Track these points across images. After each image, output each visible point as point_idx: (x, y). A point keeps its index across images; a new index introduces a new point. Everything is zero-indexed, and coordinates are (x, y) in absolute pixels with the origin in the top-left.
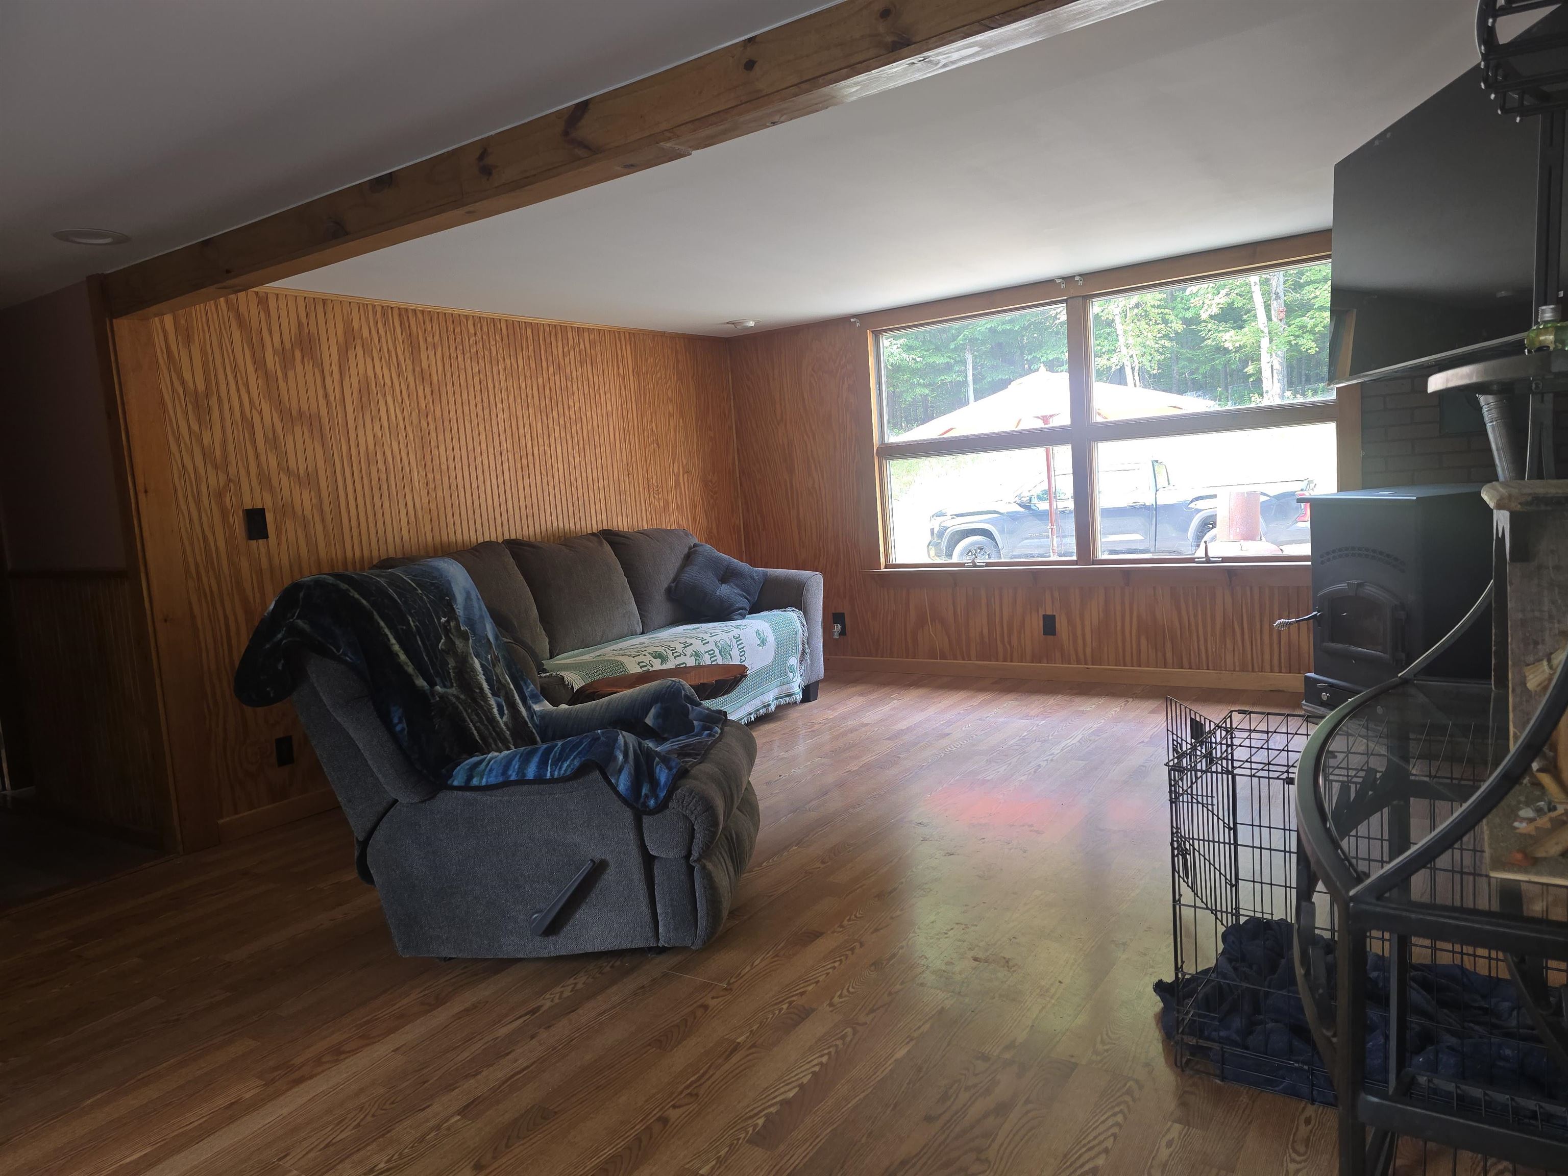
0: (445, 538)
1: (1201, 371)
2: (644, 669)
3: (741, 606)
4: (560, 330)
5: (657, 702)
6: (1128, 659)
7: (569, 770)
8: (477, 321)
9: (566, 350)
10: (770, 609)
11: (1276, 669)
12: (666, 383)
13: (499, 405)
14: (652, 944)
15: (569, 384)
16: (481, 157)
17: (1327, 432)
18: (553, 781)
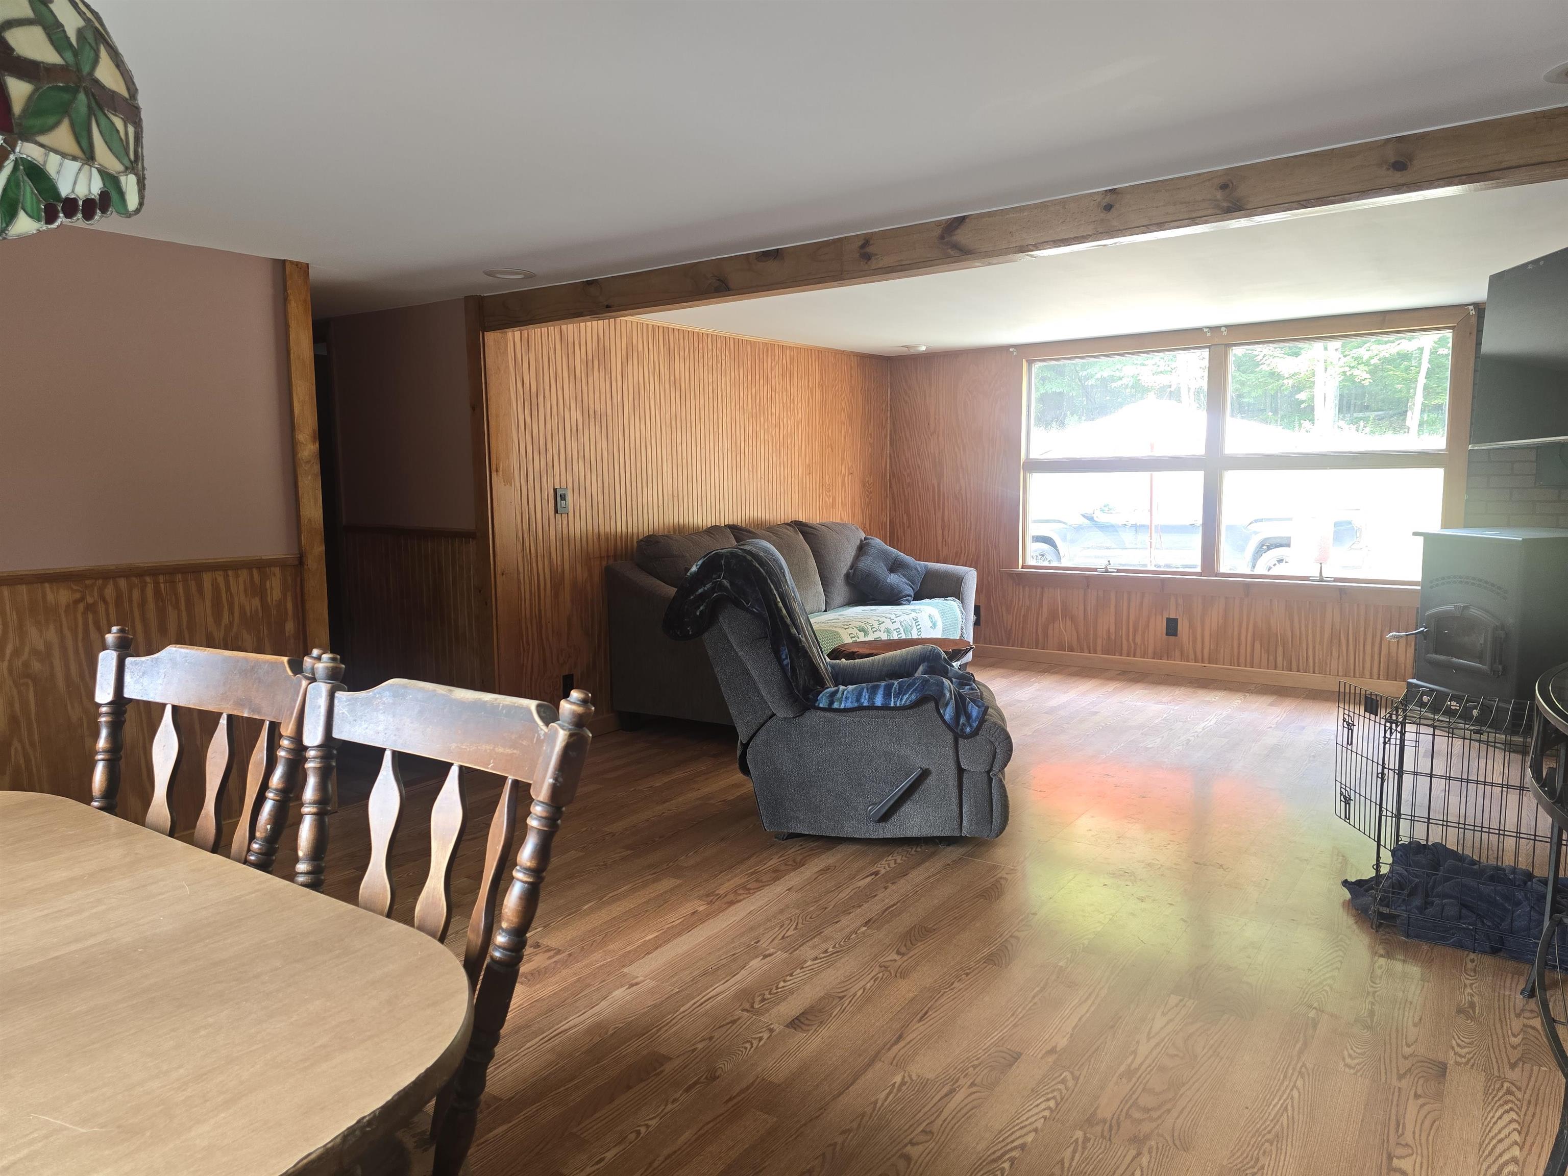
0: (681, 521)
1: (1254, 394)
2: (854, 639)
3: (908, 593)
4: (770, 347)
5: (924, 662)
6: (1242, 660)
7: (908, 701)
8: (714, 338)
9: (773, 365)
10: (931, 597)
11: (1375, 676)
12: (842, 395)
13: (724, 411)
14: (957, 834)
15: (773, 393)
16: (863, 246)
17: (1437, 475)
18: (895, 708)
